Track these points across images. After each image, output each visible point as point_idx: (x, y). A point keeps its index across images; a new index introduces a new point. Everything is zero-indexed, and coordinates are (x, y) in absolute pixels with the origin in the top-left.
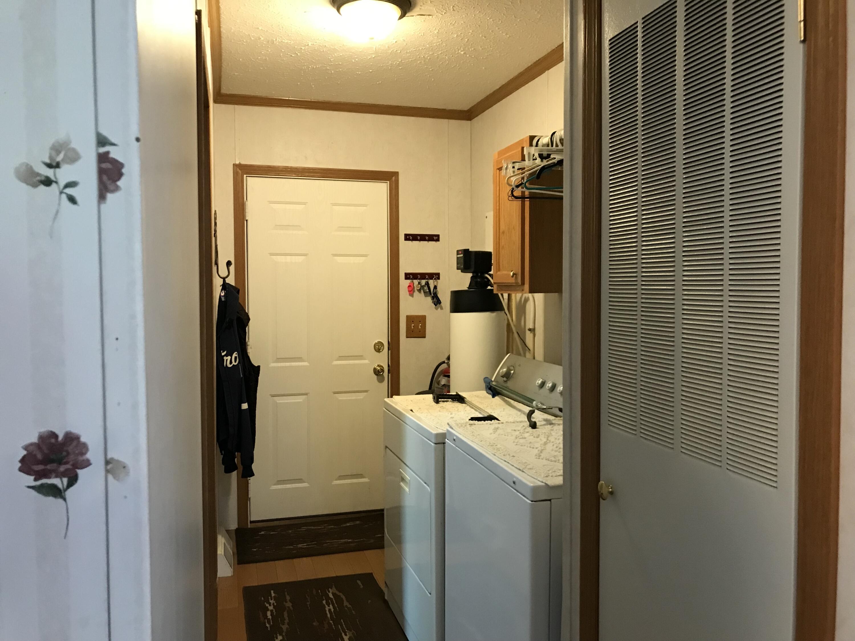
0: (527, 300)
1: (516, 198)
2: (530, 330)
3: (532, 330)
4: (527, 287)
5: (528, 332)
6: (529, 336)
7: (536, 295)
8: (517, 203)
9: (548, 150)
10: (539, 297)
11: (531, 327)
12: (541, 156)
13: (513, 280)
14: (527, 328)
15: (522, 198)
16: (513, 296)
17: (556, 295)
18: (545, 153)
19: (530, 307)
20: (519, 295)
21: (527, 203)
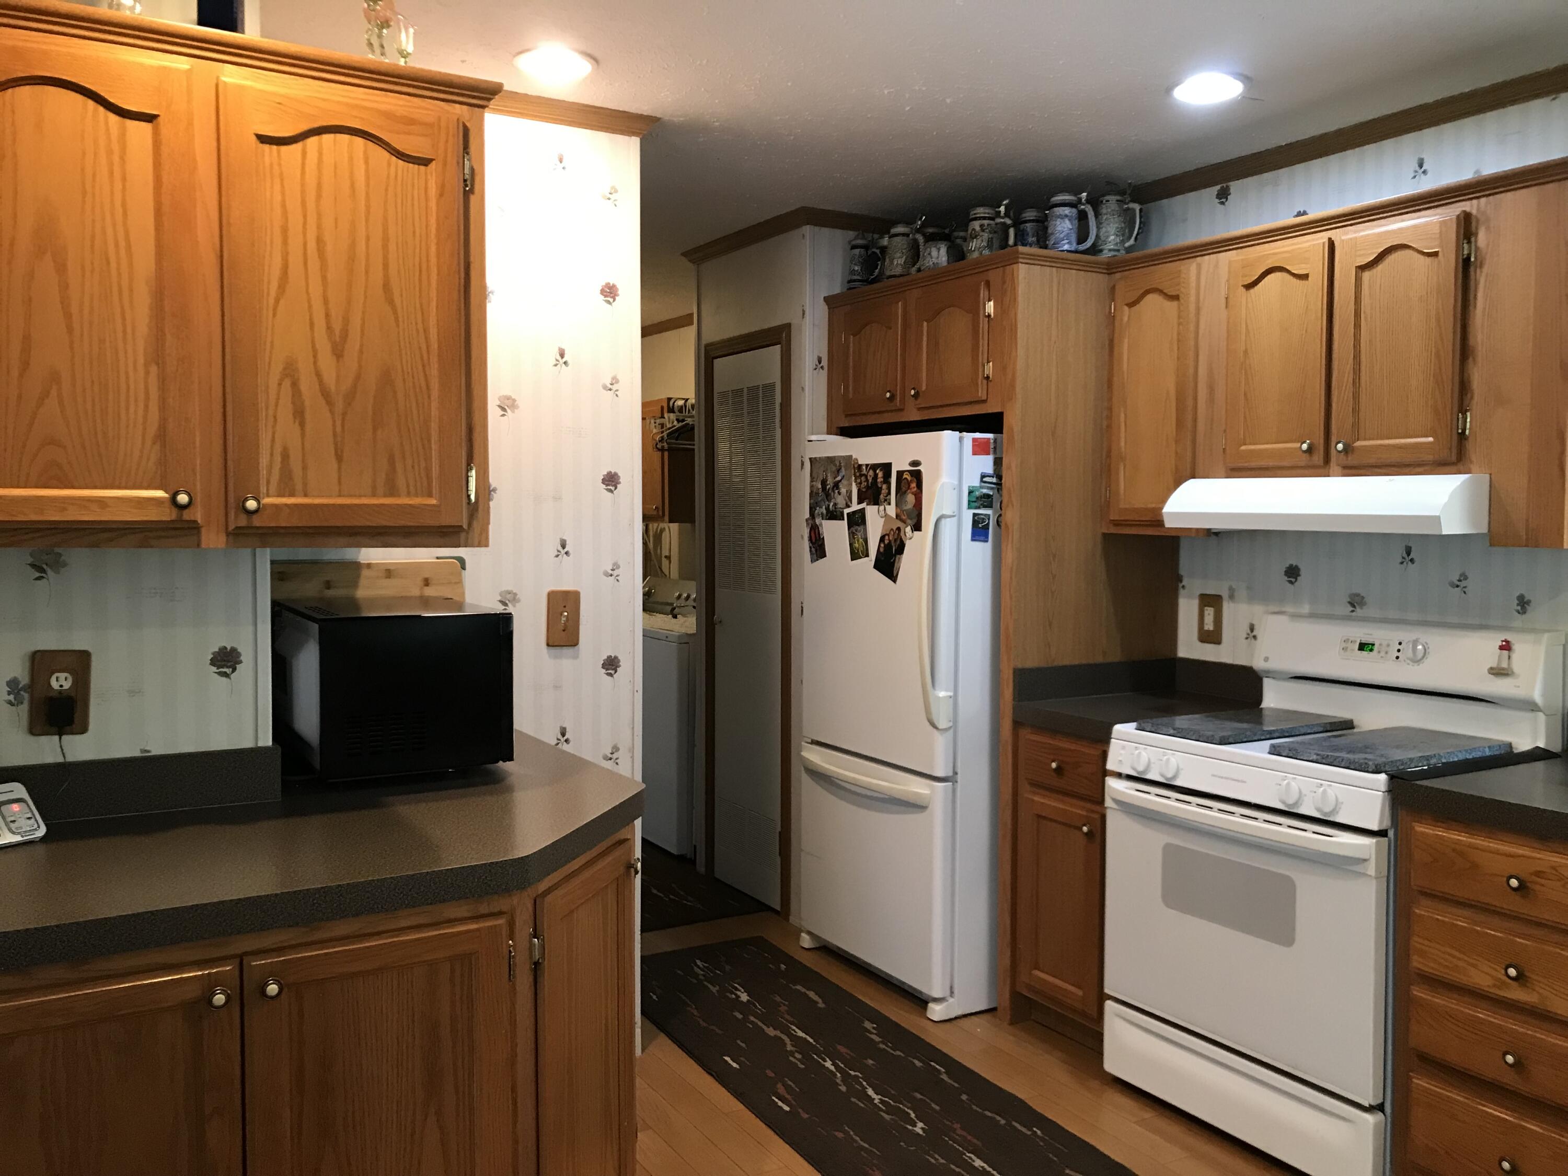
0: (662, 530)
1: (659, 450)
2: (666, 557)
3: (668, 558)
4: (667, 518)
5: (664, 559)
6: (665, 562)
7: (671, 525)
8: (659, 453)
9: (683, 416)
10: (675, 527)
11: (667, 554)
12: (678, 421)
13: (655, 513)
14: (663, 556)
15: (662, 450)
16: (650, 526)
17: (688, 525)
18: (681, 418)
19: (665, 536)
20: (656, 525)
21: (666, 454)
